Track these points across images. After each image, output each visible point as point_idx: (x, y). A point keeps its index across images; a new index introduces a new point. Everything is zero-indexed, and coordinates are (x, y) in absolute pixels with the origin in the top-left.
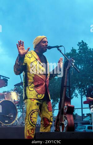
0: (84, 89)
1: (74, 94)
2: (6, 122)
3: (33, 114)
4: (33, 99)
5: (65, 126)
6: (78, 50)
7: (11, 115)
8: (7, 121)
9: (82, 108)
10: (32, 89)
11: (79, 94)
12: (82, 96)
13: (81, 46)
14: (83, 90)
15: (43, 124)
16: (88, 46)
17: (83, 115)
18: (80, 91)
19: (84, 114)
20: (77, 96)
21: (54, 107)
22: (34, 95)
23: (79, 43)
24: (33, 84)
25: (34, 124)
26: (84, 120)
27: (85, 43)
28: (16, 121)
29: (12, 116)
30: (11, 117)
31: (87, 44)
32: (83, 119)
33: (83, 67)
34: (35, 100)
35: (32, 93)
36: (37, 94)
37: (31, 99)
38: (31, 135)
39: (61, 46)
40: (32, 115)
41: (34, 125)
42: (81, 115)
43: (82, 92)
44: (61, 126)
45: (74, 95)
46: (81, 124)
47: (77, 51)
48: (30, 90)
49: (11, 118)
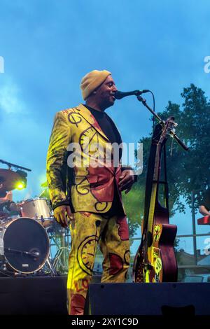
0: (198, 194)
1: (177, 205)
2: (25, 268)
3: (88, 245)
4: (87, 213)
5: (157, 271)
6: (184, 105)
7: (36, 251)
8: (27, 265)
9: (194, 236)
10: (85, 191)
11: (187, 206)
12: (193, 208)
13: (189, 97)
14: (196, 196)
15: (109, 269)
16: (205, 95)
17: (197, 252)
18: (189, 198)
19: (199, 251)
20: (182, 208)
21: (133, 235)
22: (89, 205)
23: (185, 89)
24: (86, 181)
25: (89, 269)
26: (198, 263)
27: (200, 90)
28: (47, 264)
29: (38, 254)
30: (37, 257)
31: (204, 93)
32: (196, 261)
33: (195, 143)
34: (92, 215)
35: (85, 200)
36: (96, 201)
37: (82, 212)
38: (81, 293)
39: (145, 91)
40: (86, 247)
41: (89, 271)
42: (192, 253)
43: (195, 199)
44: (147, 273)
45: (175, 206)
46: (193, 272)
47: (182, 109)
48: (79, 193)
49: (34, 257)
